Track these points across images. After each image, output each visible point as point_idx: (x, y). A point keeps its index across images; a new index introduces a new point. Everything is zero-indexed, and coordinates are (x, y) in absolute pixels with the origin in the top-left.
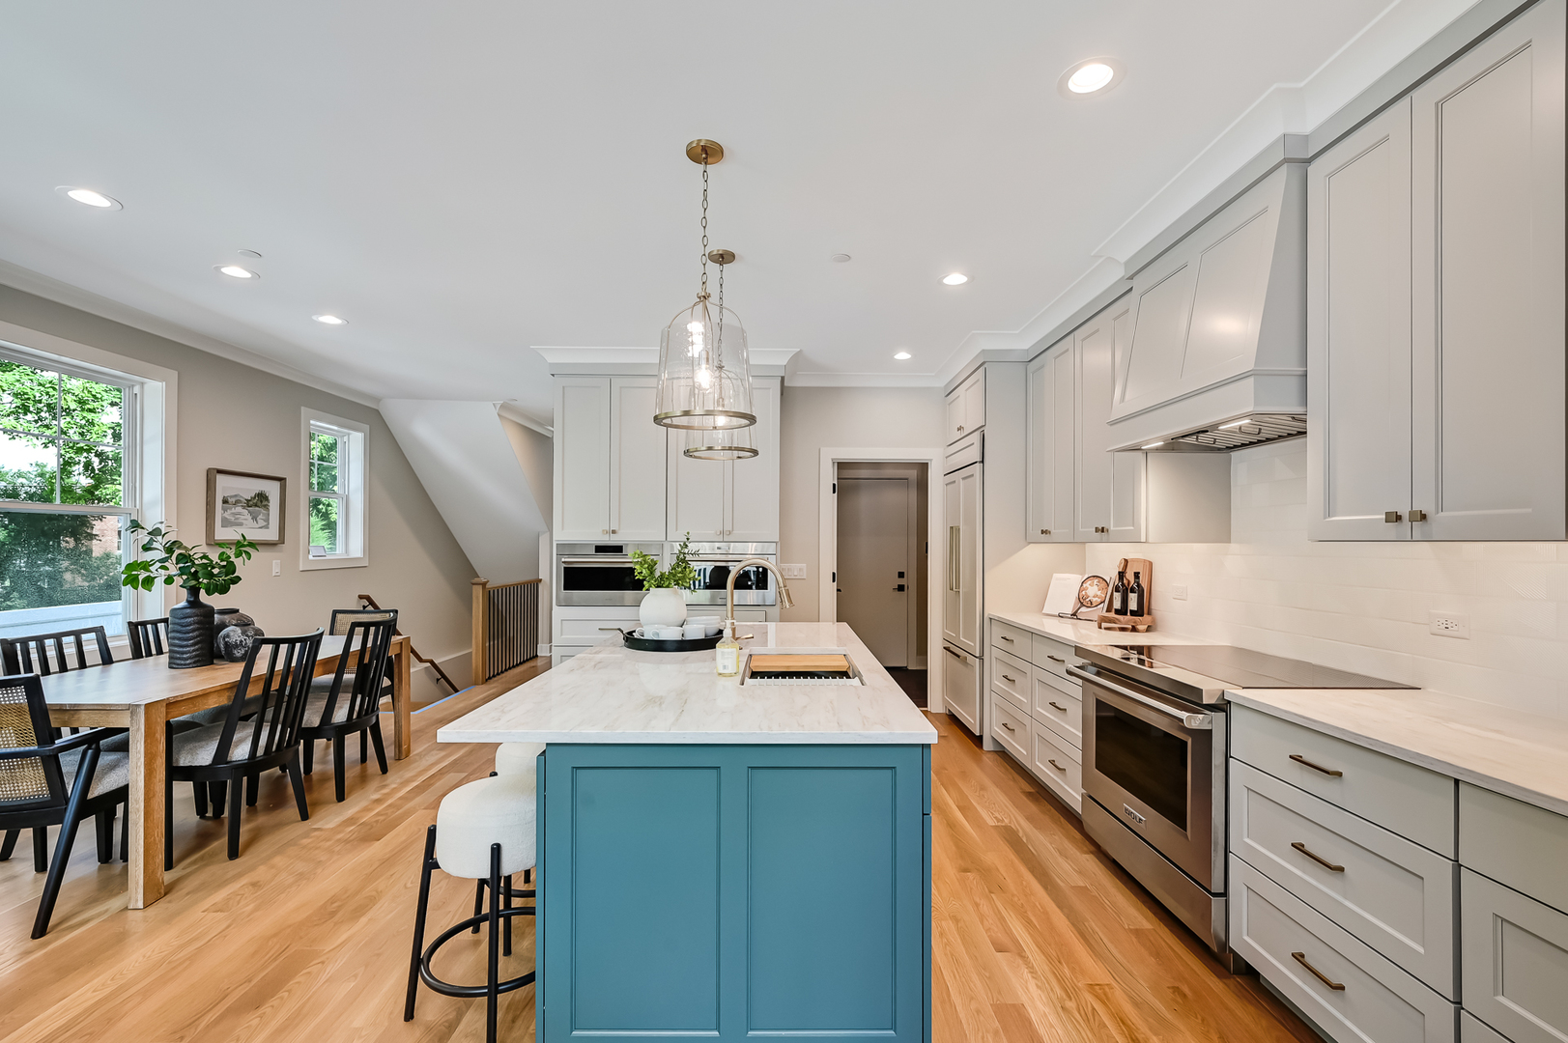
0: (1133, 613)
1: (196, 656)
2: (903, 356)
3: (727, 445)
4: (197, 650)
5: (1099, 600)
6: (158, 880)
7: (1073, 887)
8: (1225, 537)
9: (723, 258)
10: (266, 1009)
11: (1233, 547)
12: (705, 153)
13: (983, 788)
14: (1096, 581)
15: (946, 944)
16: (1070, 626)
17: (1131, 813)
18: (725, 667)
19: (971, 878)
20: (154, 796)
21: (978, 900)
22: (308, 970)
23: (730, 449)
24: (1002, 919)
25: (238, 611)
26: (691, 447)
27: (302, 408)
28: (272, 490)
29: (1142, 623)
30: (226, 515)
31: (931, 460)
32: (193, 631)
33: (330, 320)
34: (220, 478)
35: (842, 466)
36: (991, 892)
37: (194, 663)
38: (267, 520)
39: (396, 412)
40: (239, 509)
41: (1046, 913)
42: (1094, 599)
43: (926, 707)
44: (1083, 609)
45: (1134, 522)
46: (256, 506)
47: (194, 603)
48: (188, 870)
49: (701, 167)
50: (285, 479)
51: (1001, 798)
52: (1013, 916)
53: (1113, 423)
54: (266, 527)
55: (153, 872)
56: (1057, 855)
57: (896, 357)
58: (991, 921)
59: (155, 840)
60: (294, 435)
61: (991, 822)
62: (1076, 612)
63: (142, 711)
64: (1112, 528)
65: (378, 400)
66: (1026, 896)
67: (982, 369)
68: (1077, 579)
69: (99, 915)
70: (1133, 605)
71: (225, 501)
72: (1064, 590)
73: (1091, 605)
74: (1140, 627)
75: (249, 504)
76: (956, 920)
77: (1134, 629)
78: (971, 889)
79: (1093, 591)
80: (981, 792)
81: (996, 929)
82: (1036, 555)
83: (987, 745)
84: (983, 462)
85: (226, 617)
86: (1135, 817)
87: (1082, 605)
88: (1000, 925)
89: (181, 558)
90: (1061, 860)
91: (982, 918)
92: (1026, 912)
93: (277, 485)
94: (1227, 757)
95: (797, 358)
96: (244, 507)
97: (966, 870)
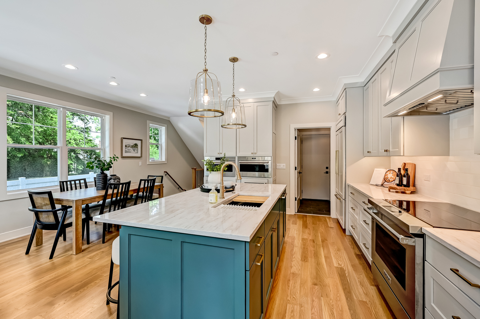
0: (405, 186)
1: (102, 187)
2: (316, 90)
3: (234, 123)
4: (102, 186)
5: (393, 180)
6: (80, 247)
7: (360, 301)
8: (446, 152)
9: (234, 60)
10: (78, 292)
11: (451, 158)
12: (206, 20)
13: (339, 250)
14: (392, 172)
15: (292, 316)
16: (381, 190)
17: (386, 275)
18: (211, 200)
19: (316, 288)
20: (78, 225)
21: (314, 299)
22: (95, 282)
23: (235, 124)
24: (321, 310)
25: (116, 175)
26: (223, 124)
27: (147, 121)
28: (139, 143)
29: (408, 190)
30: (126, 150)
31: (331, 127)
32: (101, 180)
33: (143, 95)
34: (124, 140)
35: (300, 130)
36: (322, 296)
37: (102, 189)
38: (138, 151)
39: (174, 120)
40: (130, 148)
41: (342, 311)
42: (391, 179)
43: (330, 215)
44: (386, 183)
45: (399, 147)
46: (134, 147)
47: (102, 173)
48: (92, 245)
49: (204, 25)
50: (142, 140)
51: (345, 255)
52: (327, 309)
53: (386, 105)
54: (137, 153)
55: (78, 245)
56: (358, 284)
57: (314, 90)
58: (316, 310)
59: (79, 237)
60: (145, 128)
61: (336, 265)
62: (383, 184)
63: (75, 202)
64: (391, 150)
65: (169, 118)
66: (336, 301)
67: (345, 91)
68: (385, 171)
69: (66, 255)
70: (405, 182)
71: (126, 146)
72: (379, 174)
73: (389, 181)
74: (407, 192)
75: (132, 147)
76: (301, 306)
77: (403, 193)
78: (314, 293)
79: (390, 176)
80: (337, 252)
81: (316, 314)
82: (367, 161)
83: (347, 233)
84: (345, 126)
85: (112, 177)
86: (387, 277)
87: (386, 181)
88: (319, 312)
89: (99, 161)
90: (359, 287)
91: (313, 307)
92: (333, 309)
93: (140, 141)
94: (424, 260)
95: (278, 93)
96: (131, 148)
97: (316, 284)
